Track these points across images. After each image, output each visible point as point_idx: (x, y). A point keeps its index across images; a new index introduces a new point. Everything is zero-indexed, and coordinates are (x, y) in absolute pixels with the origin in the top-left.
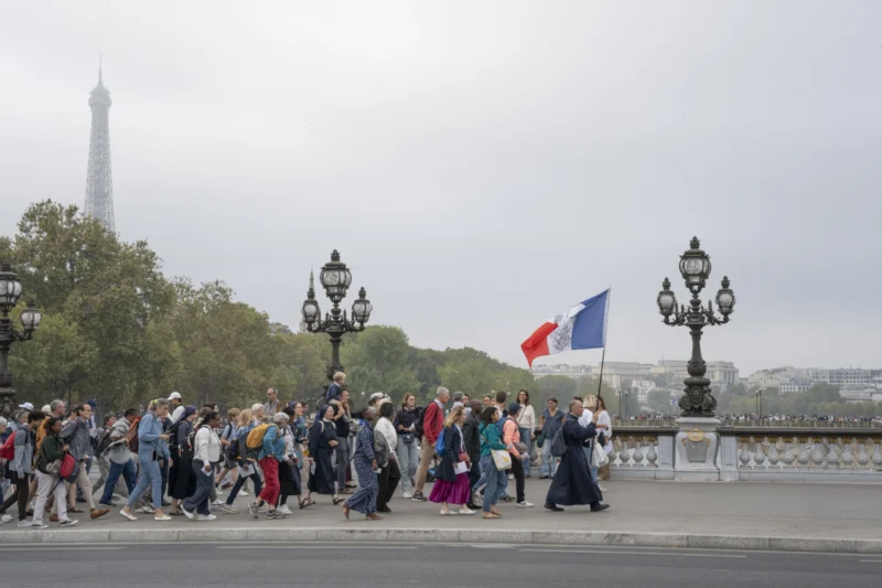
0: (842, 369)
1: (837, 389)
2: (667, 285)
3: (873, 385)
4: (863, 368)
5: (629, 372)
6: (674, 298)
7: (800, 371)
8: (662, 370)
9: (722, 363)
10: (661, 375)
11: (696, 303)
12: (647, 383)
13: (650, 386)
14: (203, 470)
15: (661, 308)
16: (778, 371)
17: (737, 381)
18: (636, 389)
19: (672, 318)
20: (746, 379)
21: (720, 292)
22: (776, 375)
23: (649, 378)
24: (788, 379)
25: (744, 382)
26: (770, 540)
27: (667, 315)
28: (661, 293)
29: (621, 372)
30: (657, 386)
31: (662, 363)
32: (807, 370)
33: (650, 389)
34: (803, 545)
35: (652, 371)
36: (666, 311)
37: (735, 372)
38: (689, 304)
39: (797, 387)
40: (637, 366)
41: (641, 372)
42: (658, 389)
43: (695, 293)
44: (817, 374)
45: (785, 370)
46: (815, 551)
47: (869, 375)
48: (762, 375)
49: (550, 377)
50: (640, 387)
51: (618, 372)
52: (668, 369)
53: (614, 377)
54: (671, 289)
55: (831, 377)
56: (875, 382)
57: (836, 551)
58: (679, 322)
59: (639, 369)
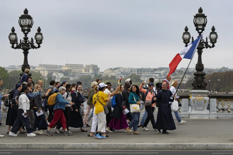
0: (143, 68)
1: (139, 77)
2: (13, 30)
3: (154, 75)
4: (151, 68)
5: (52, 69)
6: (16, 36)
7: (125, 69)
8: (67, 68)
9: (92, 65)
10: (66, 70)
11: (26, 39)
12: (60, 74)
13: (61, 76)
14: (23, 114)
15: (10, 41)
16: (116, 69)
17: (99, 73)
18: (55, 77)
19: (15, 45)
20: (103, 73)
21: (37, 34)
22: (115, 71)
23: (61, 72)
24: (120, 72)
25: (102, 74)
26: (27, 145)
27: (13, 44)
28: (10, 34)
29: (49, 69)
30: (64, 75)
31: (67, 65)
32: (128, 69)
33: (61, 77)
34: (41, 147)
35: (63, 68)
36: (13, 42)
37: (98, 69)
38: (23, 39)
39: (124, 76)
40: (56, 66)
41: (58, 69)
42: (64, 77)
43: (26, 34)
44: (132, 70)
45: (119, 68)
46: (46, 149)
47: (153, 71)
48: (109, 71)
49: (15, 71)
50: (57, 76)
51: (47, 69)
52: (69, 68)
53: (46, 71)
54: (15, 32)
55: (137, 72)
56: (155, 73)
57: (55, 149)
58: (18, 47)
59: (56, 68)
